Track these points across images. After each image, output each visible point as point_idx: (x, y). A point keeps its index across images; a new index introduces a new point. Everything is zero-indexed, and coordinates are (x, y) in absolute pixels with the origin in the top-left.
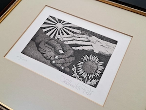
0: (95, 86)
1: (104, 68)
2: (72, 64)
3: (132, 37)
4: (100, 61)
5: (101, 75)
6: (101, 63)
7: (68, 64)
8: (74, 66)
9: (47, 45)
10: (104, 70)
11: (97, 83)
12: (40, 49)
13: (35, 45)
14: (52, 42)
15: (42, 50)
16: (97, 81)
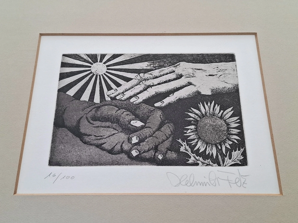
0: (244, 162)
1: (241, 118)
3: (255, 34)
5: (241, 134)
6: (229, 112)
7: (167, 144)
8: (180, 141)
9: (98, 123)
11: (244, 154)
12: (87, 139)
13: (70, 134)
14: (106, 111)
15: (93, 137)
16: (242, 150)
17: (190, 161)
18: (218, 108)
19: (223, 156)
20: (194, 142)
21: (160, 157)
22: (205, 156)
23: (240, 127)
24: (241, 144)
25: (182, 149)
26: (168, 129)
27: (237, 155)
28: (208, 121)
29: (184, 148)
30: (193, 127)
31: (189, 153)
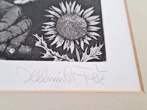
0: (102, 58)
1: (101, 17)
2: (30, 35)
4: (84, 8)
5: (101, 32)
6: (90, 11)
7: (22, 38)
8: (36, 36)
10: (101, 21)
11: (103, 50)
16: (101, 46)
17: (46, 56)
18: (78, 7)
19: (81, 52)
20: (51, 38)
21: (12, 51)
22: (62, 51)
23: (100, 25)
24: (100, 40)
25: (38, 44)
26: (24, 25)
27: (95, 51)
28: (68, 18)
29: (40, 42)
30: (52, 23)
31: (45, 47)
